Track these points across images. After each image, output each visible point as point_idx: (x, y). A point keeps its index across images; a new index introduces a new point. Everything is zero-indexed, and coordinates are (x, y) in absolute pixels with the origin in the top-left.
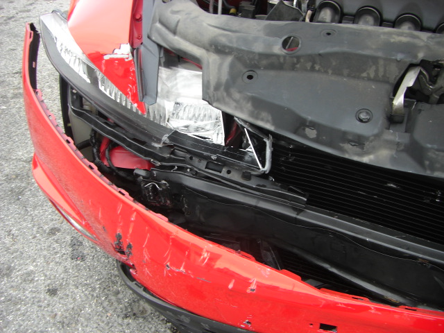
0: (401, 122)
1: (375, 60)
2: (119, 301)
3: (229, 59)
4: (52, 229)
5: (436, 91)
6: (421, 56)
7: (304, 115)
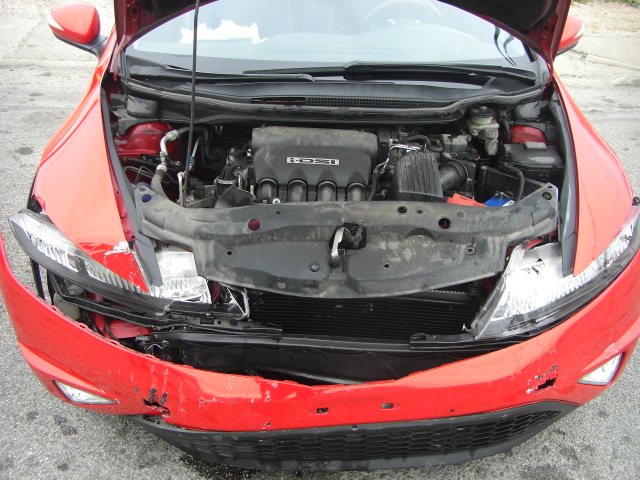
0: (338, 266)
1: (314, 228)
2: (128, 457)
3: (212, 243)
4: (29, 414)
5: (356, 240)
6: (343, 220)
7: (275, 274)
